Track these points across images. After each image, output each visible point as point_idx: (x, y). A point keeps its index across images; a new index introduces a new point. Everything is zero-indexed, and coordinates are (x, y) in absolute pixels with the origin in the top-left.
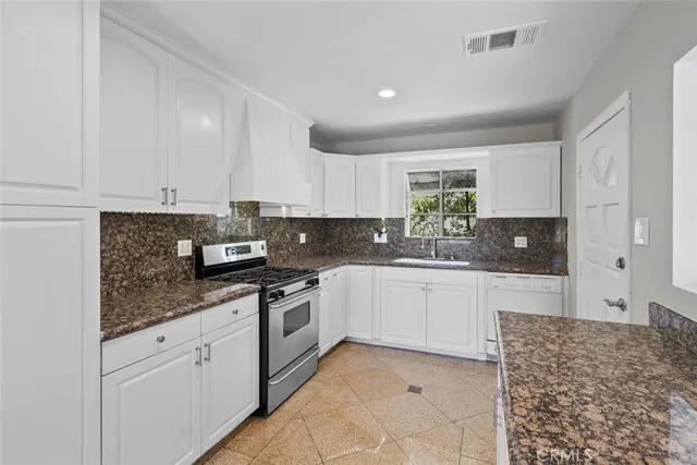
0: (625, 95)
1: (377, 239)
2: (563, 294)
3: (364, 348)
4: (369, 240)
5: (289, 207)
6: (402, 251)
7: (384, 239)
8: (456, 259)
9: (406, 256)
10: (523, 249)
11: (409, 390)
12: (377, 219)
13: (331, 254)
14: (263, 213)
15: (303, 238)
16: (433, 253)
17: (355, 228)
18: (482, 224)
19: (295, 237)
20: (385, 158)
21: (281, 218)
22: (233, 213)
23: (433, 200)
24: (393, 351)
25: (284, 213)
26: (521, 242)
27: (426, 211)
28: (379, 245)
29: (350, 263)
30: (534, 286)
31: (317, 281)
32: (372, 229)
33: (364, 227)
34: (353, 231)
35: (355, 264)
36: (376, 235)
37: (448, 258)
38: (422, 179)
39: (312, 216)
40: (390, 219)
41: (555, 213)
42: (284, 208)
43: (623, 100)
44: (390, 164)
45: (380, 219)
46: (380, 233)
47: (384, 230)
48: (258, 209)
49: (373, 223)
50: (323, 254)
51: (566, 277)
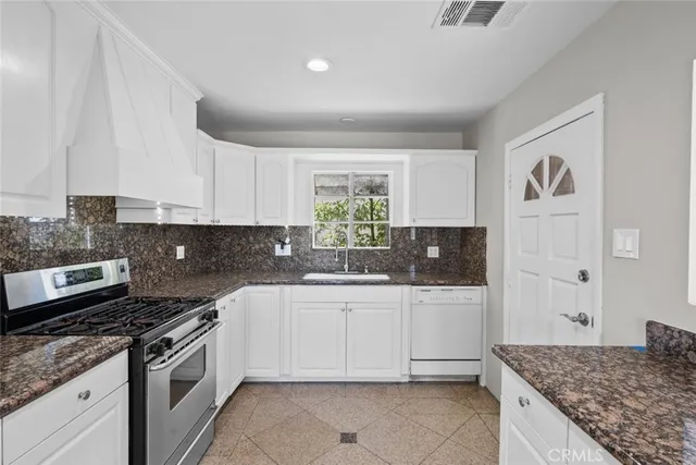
0: (600, 97)
1: (278, 251)
2: (482, 304)
3: (269, 388)
4: (269, 252)
5: (168, 208)
6: (309, 264)
7: (287, 251)
8: (370, 272)
9: (314, 271)
10: (435, 259)
11: (342, 441)
12: (279, 228)
13: (218, 271)
14: (123, 217)
15: (180, 252)
16: (346, 266)
17: (251, 238)
18: (396, 233)
19: (171, 251)
20: (292, 154)
21: (152, 226)
22: (68, 215)
23: (333, 207)
24: (306, 387)
25: (159, 217)
26: (433, 252)
27: (326, 219)
28: (281, 258)
29: (251, 283)
30: (458, 299)
31: (216, 314)
32: (272, 239)
33: (261, 237)
34: (248, 242)
35: (257, 284)
36: (278, 247)
37: (361, 271)
38: (327, 183)
39: (199, 223)
40: (295, 228)
41: (470, 223)
42: (159, 211)
43: (596, 102)
44: (297, 162)
45: (283, 227)
46: (283, 244)
47: (287, 240)
48: (113, 211)
49: (273, 232)
50: (206, 272)
51: (485, 287)
